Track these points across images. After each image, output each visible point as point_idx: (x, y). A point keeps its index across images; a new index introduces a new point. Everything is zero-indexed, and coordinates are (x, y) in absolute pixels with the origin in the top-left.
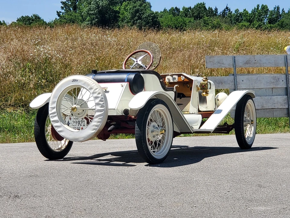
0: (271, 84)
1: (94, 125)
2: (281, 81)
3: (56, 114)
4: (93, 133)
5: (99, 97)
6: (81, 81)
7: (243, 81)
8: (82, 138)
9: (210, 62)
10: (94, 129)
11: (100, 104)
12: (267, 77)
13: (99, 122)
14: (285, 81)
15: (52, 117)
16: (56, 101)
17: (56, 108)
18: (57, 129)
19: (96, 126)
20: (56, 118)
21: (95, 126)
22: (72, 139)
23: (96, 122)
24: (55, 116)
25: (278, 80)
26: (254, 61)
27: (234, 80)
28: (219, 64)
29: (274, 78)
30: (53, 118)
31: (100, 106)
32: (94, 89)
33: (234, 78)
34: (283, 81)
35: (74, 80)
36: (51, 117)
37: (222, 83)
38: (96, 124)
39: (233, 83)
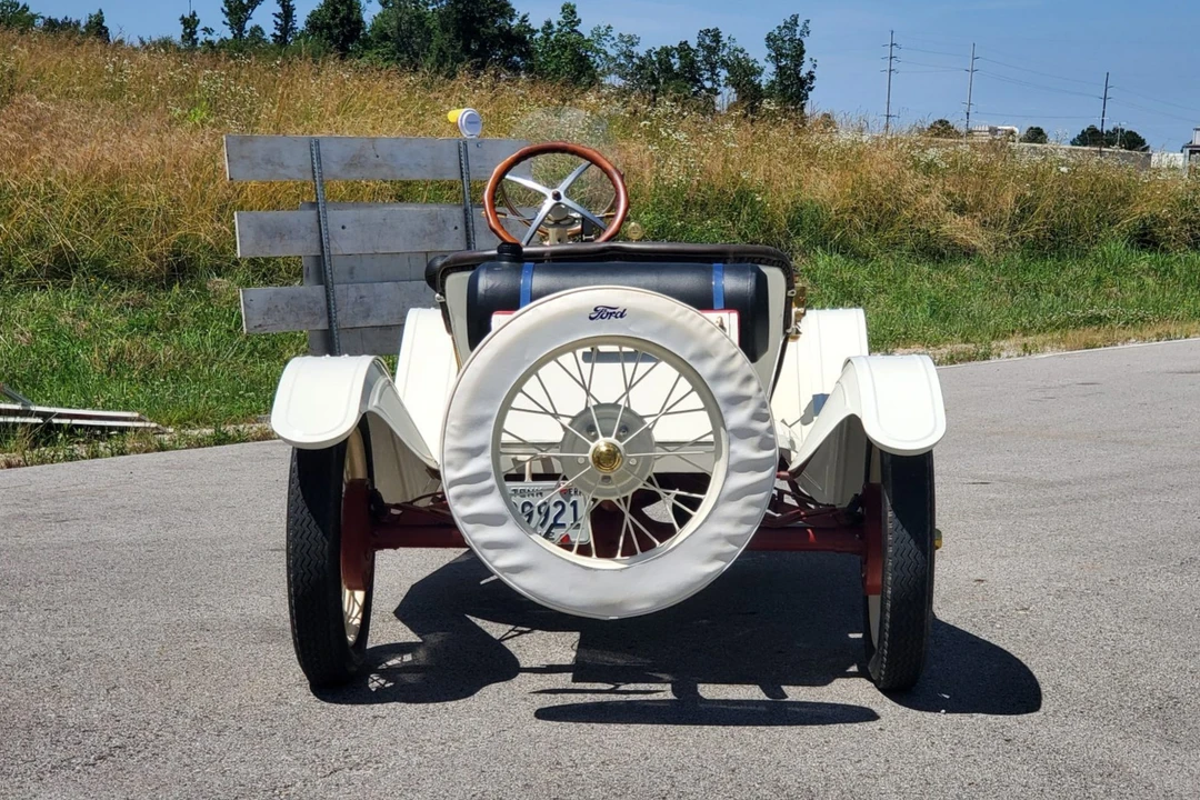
0: (424, 238)
1: (717, 537)
2: (452, 228)
3: (491, 481)
4: (710, 574)
5: (748, 398)
6: (644, 316)
7: (343, 227)
8: (646, 599)
9: (243, 157)
10: (718, 557)
11: (754, 433)
12: (412, 213)
13: (744, 521)
14: (461, 228)
15: (464, 499)
16: (490, 417)
17: (489, 453)
18: (496, 557)
19: (730, 539)
20: (492, 504)
21: (723, 541)
22: (584, 607)
23: (728, 519)
24: (487, 492)
25: (442, 225)
26: (373, 158)
27: (317, 225)
28: (270, 167)
29: (432, 218)
30: (468, 504)
31: (756, 440)
32: (719, 359)
33: (316, 217)
34: (456, 228)
35: (602, 313)
36: (458, 497)
37: (282, 236)
38: (728, 529)
39: (316, 235)
